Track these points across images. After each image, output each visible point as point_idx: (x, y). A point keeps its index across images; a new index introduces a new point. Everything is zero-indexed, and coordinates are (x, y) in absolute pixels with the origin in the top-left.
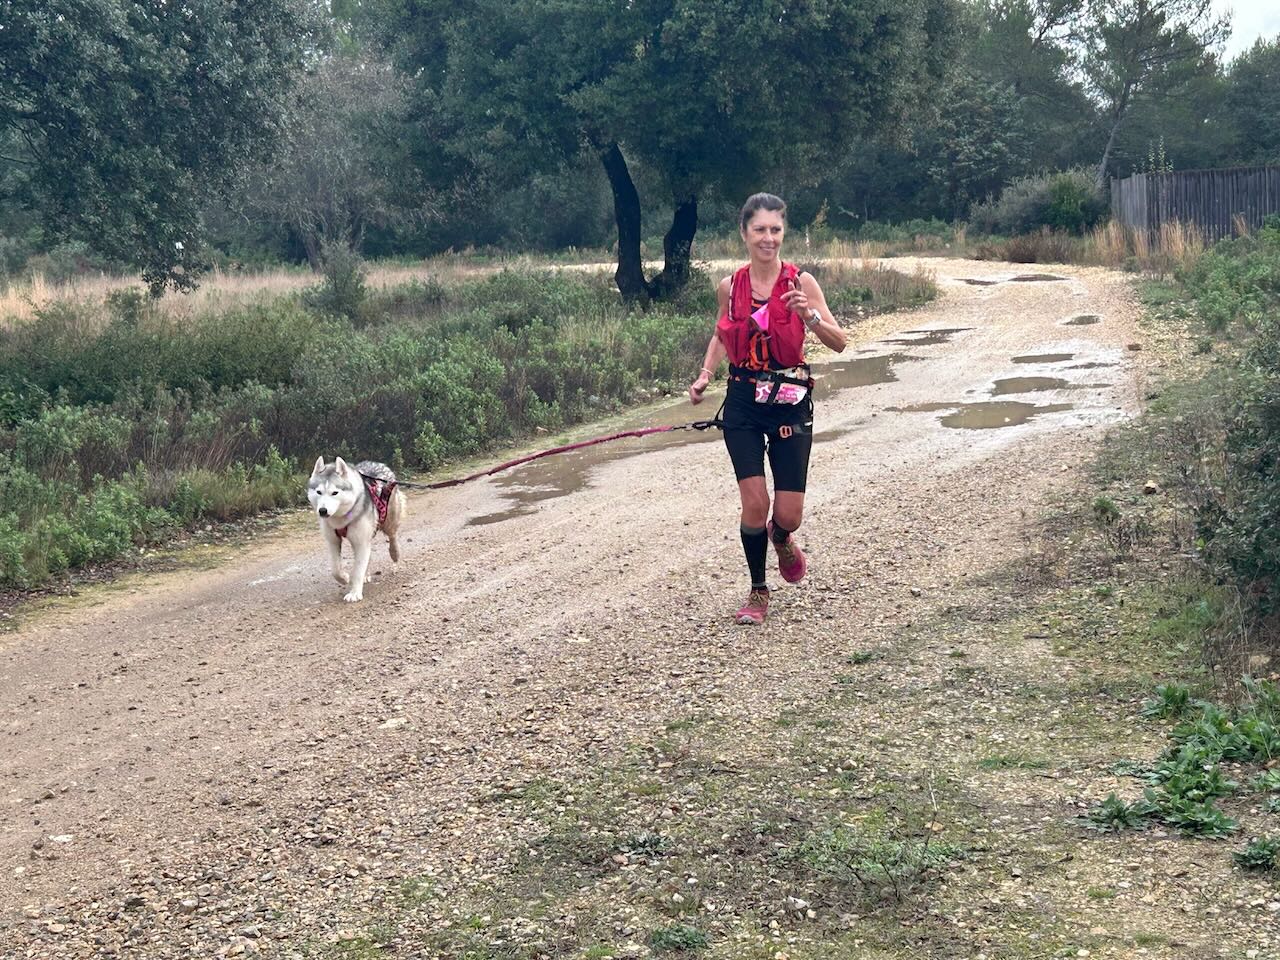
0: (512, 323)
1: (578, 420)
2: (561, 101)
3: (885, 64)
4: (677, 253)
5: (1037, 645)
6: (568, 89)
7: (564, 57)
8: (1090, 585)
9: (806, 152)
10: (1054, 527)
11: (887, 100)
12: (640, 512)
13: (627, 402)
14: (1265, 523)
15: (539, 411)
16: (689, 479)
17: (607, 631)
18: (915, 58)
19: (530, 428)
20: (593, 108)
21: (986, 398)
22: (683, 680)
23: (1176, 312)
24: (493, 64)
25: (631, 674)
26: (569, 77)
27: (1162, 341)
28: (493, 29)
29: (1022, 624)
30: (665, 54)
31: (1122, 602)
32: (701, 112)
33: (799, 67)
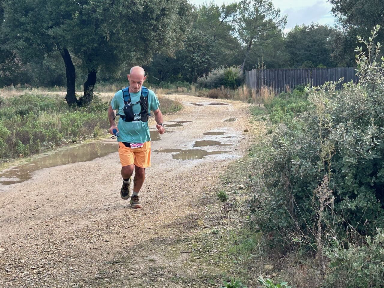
0: (22, 113)
1: (37, 151)
2: (45, 32)
3: (164, 26)
4: (88, 90)
5: (185, 256)
6: (48, 28)
7: (47, 16)
8: (211, 229)
9: (135, 55)
10: (203, 203)
11: (164, 38)
12: (47, 191)
13: (58, 145)
14: (274, 210)
15: (21, 147)
16: (72, 177)
17: (14, 245)
18: (175, 24)
19: (17, 155)
20: (57, 35)
21: (191, 148)
22: (35, 271)
23: (262, 118)
24: (21, 18)
25: (15, 267)
26: (49, 24)
27: (256, 129)
28: (21, 5)
29: (182, 246)
30: (84, 17)
31: (221, 237)
32: (97, 39)
33: (133, 25)
